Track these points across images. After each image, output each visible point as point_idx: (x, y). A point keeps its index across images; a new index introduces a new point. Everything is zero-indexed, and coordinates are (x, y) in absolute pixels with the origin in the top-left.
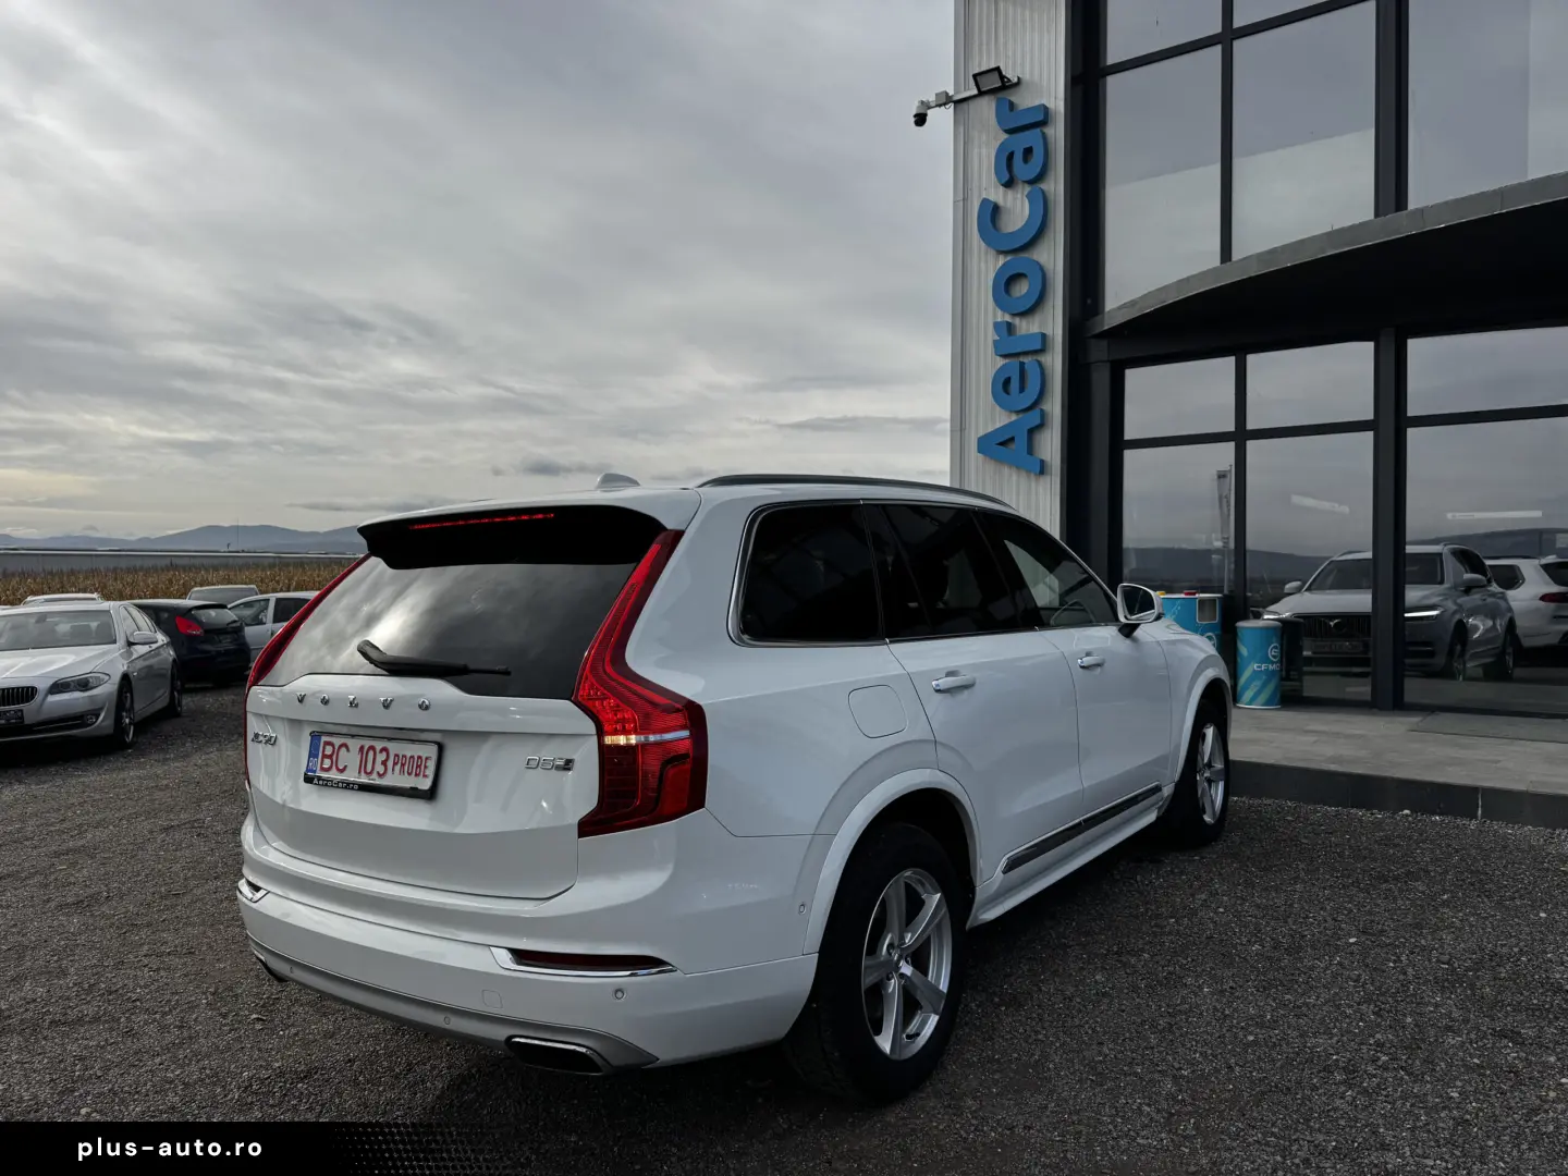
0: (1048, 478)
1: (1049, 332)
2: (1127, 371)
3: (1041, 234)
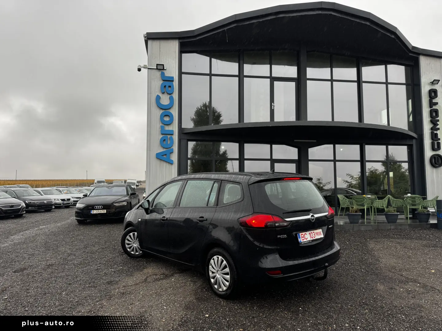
0: (173, 166)
1: (174, 130)
2: (189, 142)
3: (172, 106)
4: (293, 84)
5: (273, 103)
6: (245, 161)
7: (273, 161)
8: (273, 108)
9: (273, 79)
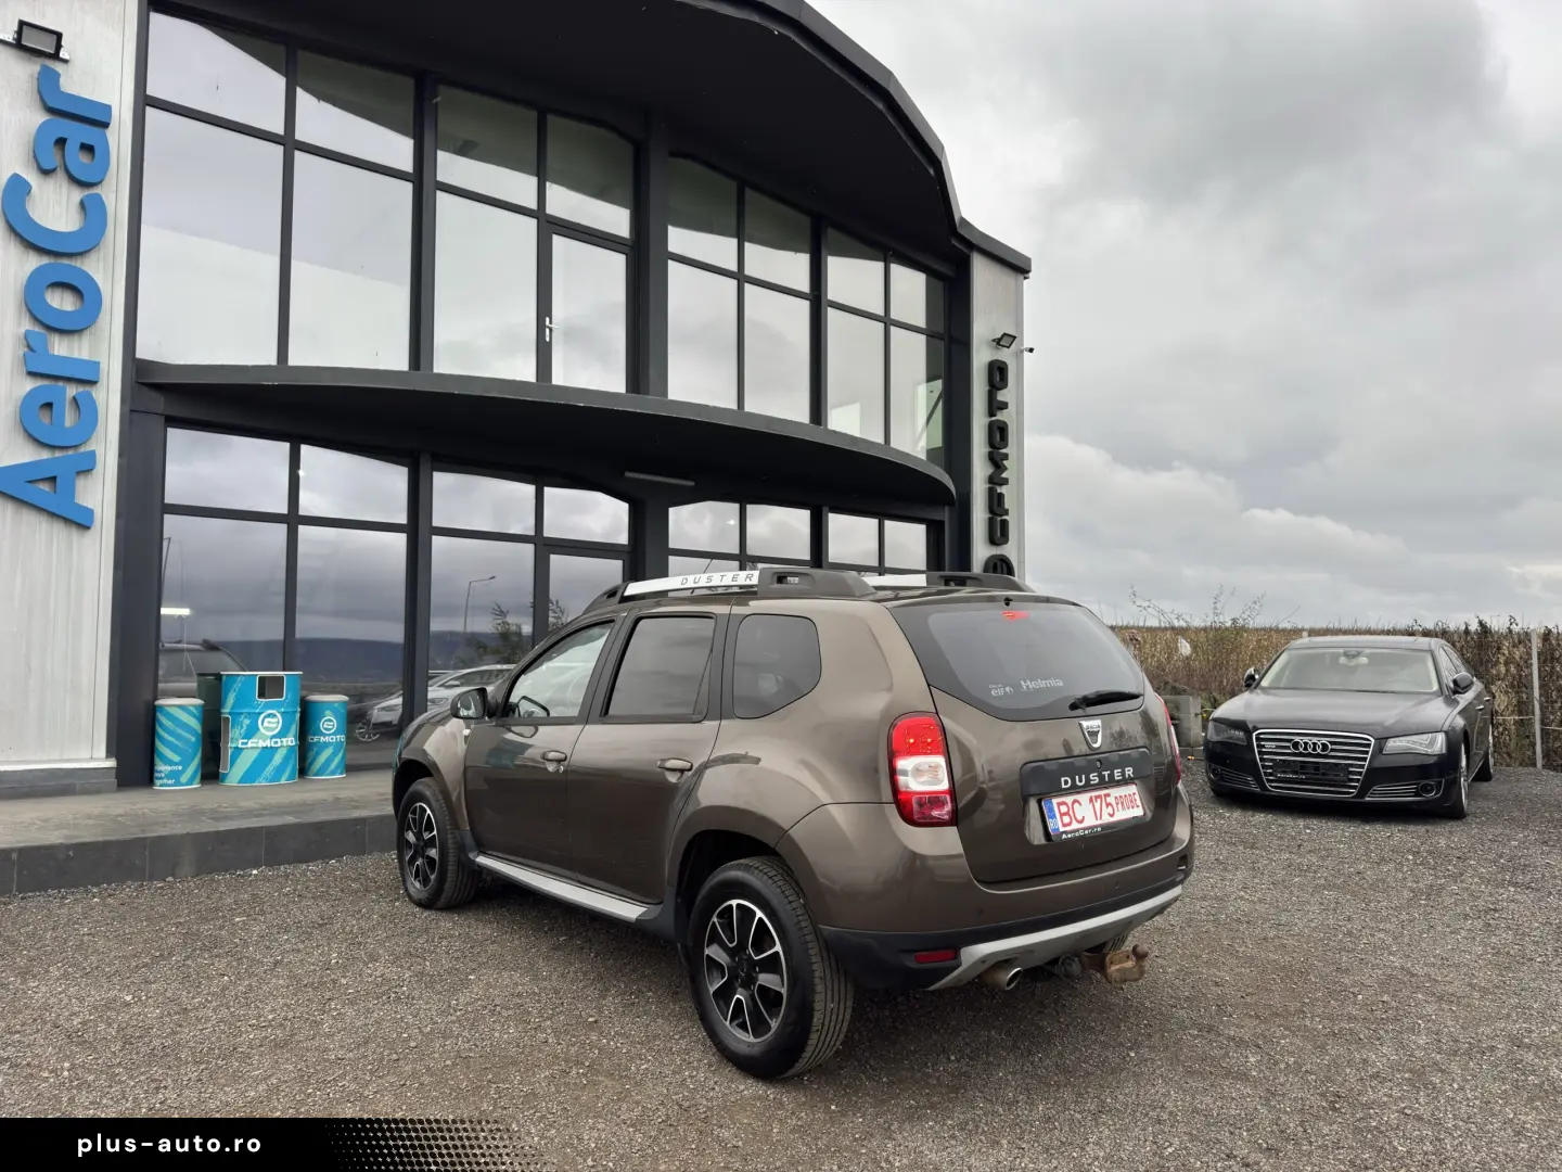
0: (96, 533)
2: (169, 429)
3: (98, 244)
4: (618, 262)
5: (547, 319)
6: (437, 540)
7: (545, 547)
8: (548, 339)
9: (550, 227)
